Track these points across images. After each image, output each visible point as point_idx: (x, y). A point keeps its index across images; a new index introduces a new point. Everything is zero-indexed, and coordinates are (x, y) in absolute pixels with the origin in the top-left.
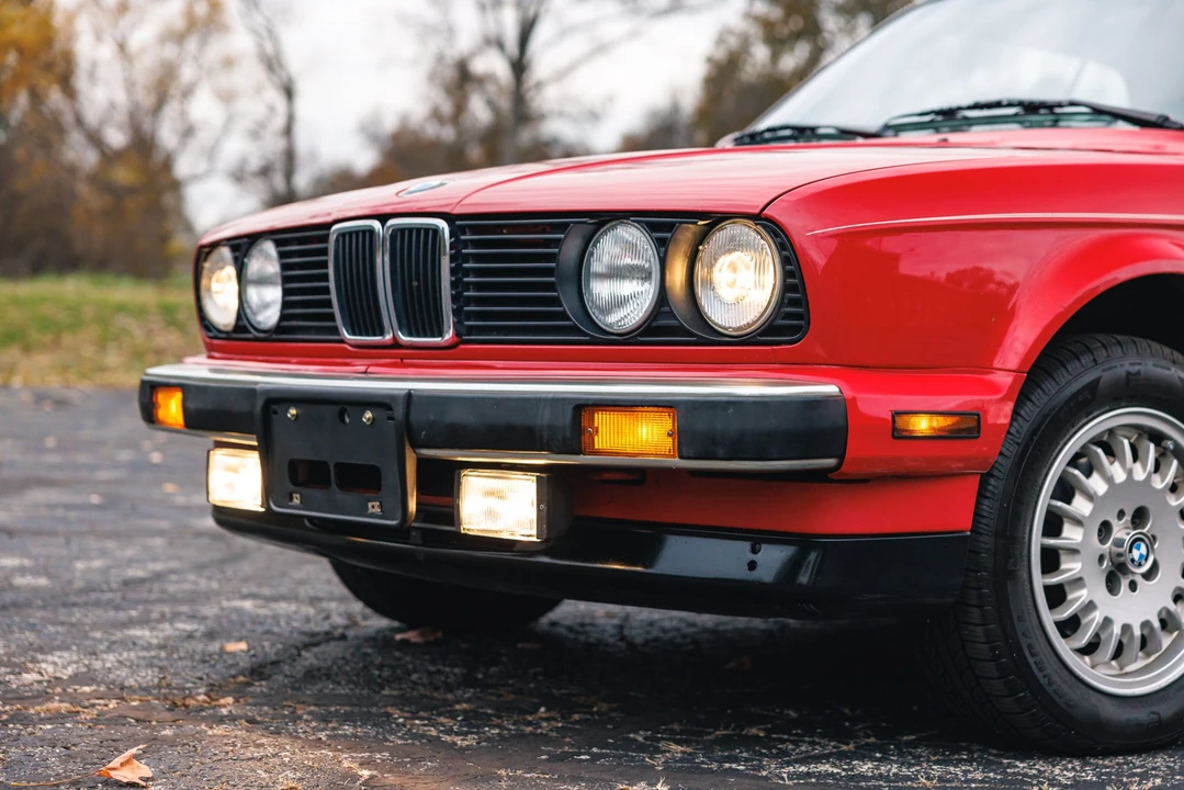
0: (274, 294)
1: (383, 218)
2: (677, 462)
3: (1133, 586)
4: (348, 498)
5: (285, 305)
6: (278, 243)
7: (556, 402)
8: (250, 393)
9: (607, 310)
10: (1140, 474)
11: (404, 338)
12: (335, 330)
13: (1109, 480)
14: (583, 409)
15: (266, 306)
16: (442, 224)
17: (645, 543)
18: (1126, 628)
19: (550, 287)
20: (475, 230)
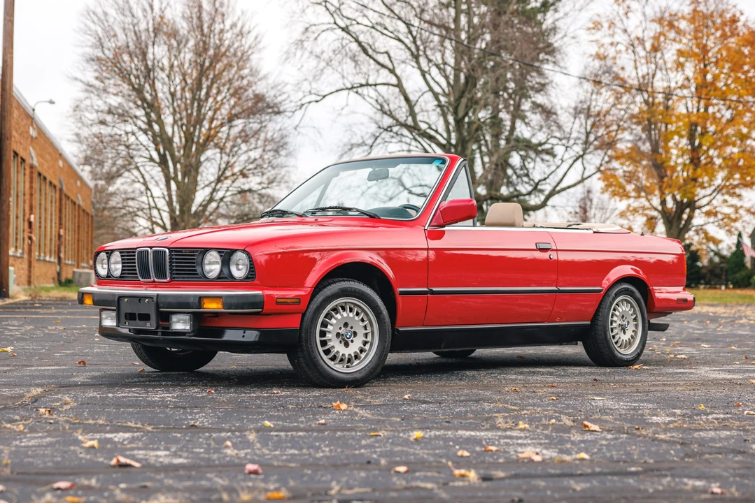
0: (119, 266)
1: (151, 248)
2: (223, 310)
3: (352, 341)
4: (142, 322)
5: (123, 270)
6: (121, 253)
7: (195, 296)
8: (114, 295)
9: (209, 273)
10: (351, 315)
11: (156, 280)
12: (137, 277)
13: (342, 315)
14: (201, 298)
15: (117, 270)
16: (167, 250)
17: (220, 332)
18: (350, 355)
19: (194, 267)
20: (176, 251)
